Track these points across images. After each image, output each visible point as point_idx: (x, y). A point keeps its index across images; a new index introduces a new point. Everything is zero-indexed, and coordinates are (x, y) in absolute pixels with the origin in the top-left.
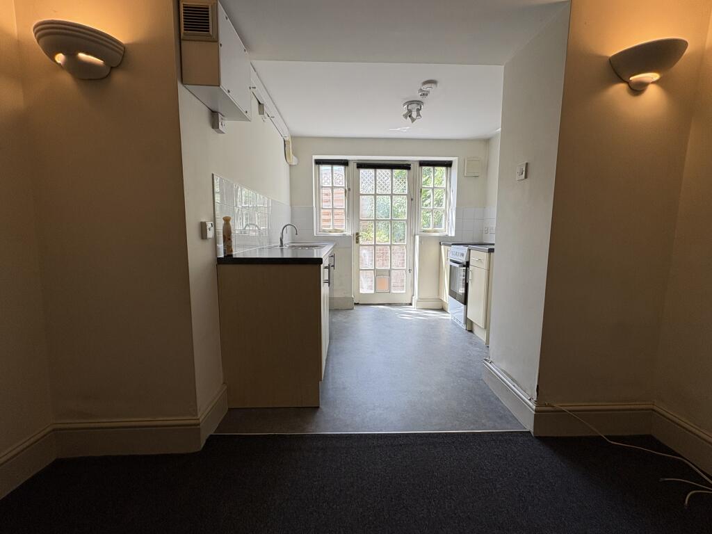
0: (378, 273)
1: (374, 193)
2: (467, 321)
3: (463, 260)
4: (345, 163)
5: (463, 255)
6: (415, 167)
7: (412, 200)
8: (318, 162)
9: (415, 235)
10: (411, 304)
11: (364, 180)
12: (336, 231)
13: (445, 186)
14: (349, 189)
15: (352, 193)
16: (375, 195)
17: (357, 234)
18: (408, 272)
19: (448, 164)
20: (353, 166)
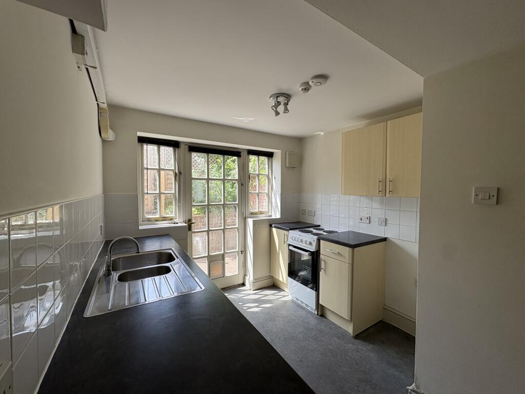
0: (211, 259)
1: (206, 177)
2: (318, 306)
3: (313, 249)
4: (175, 145)
5: (310, 244)
6: (244, 154)
7: (242, 185)
8: (142, 140)
9: (245, 218)
10: (243, 285)
11: (195, 164)
12: (164, 219)
13: (267, 173)
14: (180, 173)
15: (183, 176)
16: (208, 180)
17: (190, 220)
18: (240, 253)
19: (270, 155)
20: (183, 148)
